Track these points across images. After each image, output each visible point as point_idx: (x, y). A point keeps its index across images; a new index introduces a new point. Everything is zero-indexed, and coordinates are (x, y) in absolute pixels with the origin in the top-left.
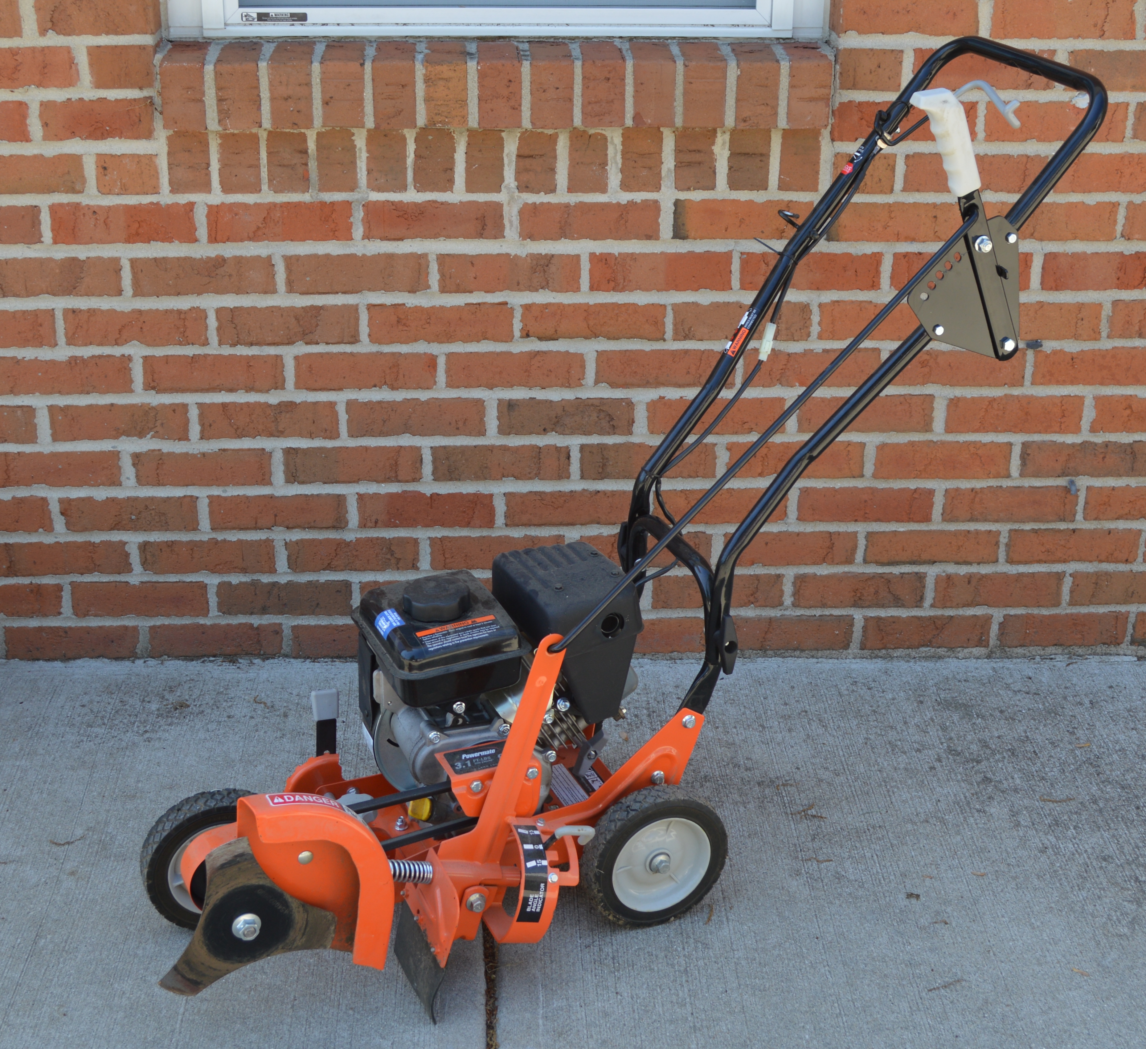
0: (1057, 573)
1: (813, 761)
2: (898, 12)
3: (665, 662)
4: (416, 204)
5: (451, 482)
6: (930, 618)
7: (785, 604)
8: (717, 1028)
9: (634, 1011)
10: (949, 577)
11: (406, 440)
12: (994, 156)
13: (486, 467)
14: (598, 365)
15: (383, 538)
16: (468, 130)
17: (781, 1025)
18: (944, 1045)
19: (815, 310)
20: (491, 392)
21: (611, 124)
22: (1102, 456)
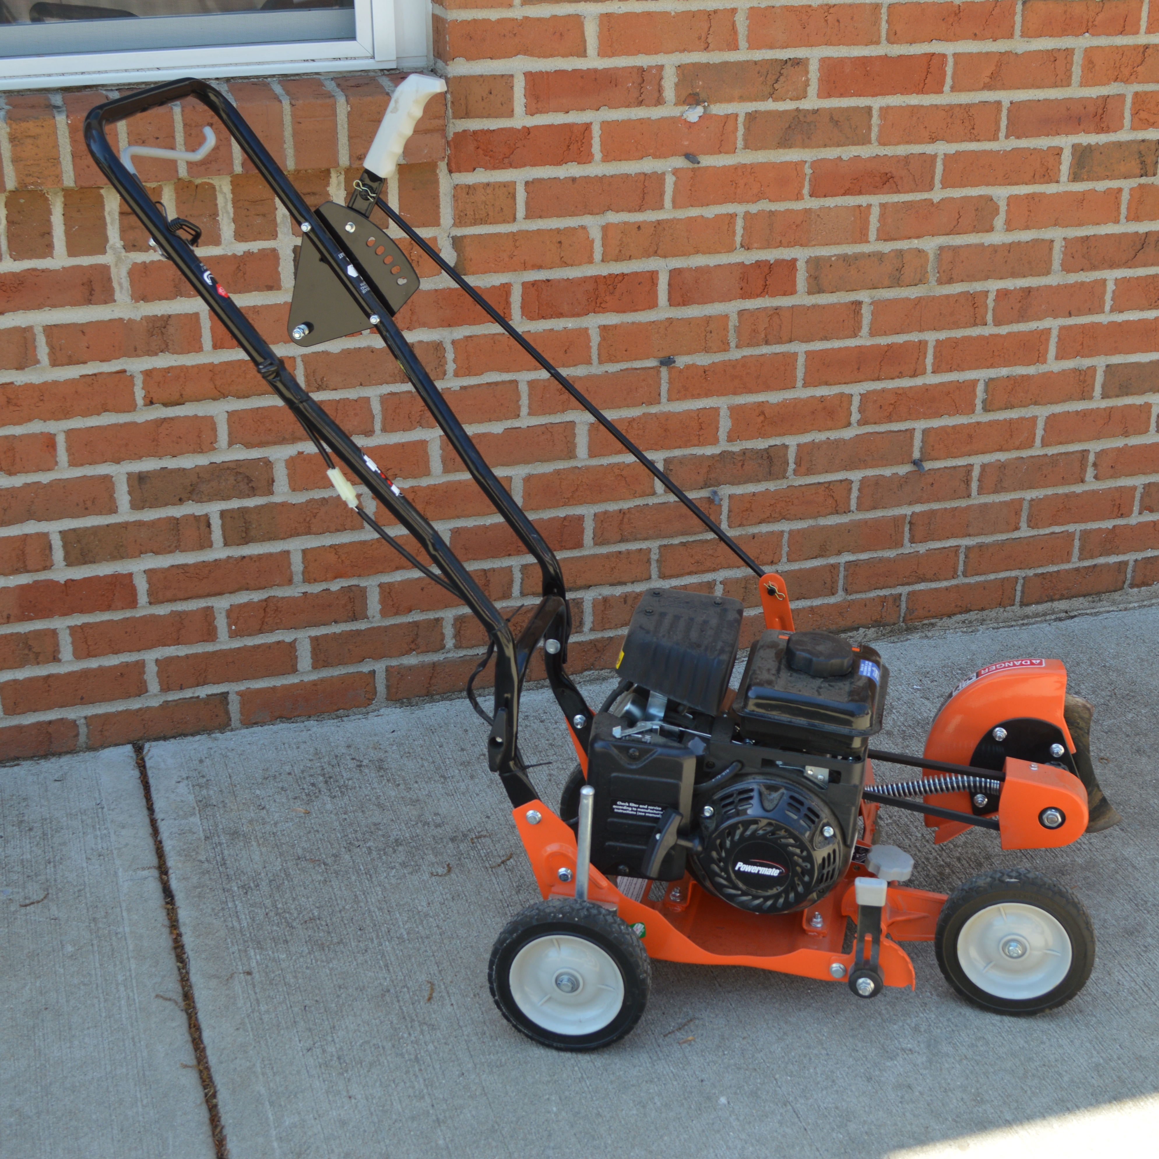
0: (708, 582)
1: (501, 806)
2: (504, 36)
3: (332, 721)
4: (14, 274)
5: (86, 566)
6: (591, 641)
7: (447, 646)
8: (462, 1117)
9: (372, 1114)
10: (605, 600)
11: (31, 528)
12: (612, 176)
13: (122, 546)
14: (229, 426)
15: (17, 633)
16: (63, 190)
17: (526, 1101)
18: (691, 1093)
19: (449, 347)
20: (118, 466)
21: (219, 172)
22: (740, 464)
